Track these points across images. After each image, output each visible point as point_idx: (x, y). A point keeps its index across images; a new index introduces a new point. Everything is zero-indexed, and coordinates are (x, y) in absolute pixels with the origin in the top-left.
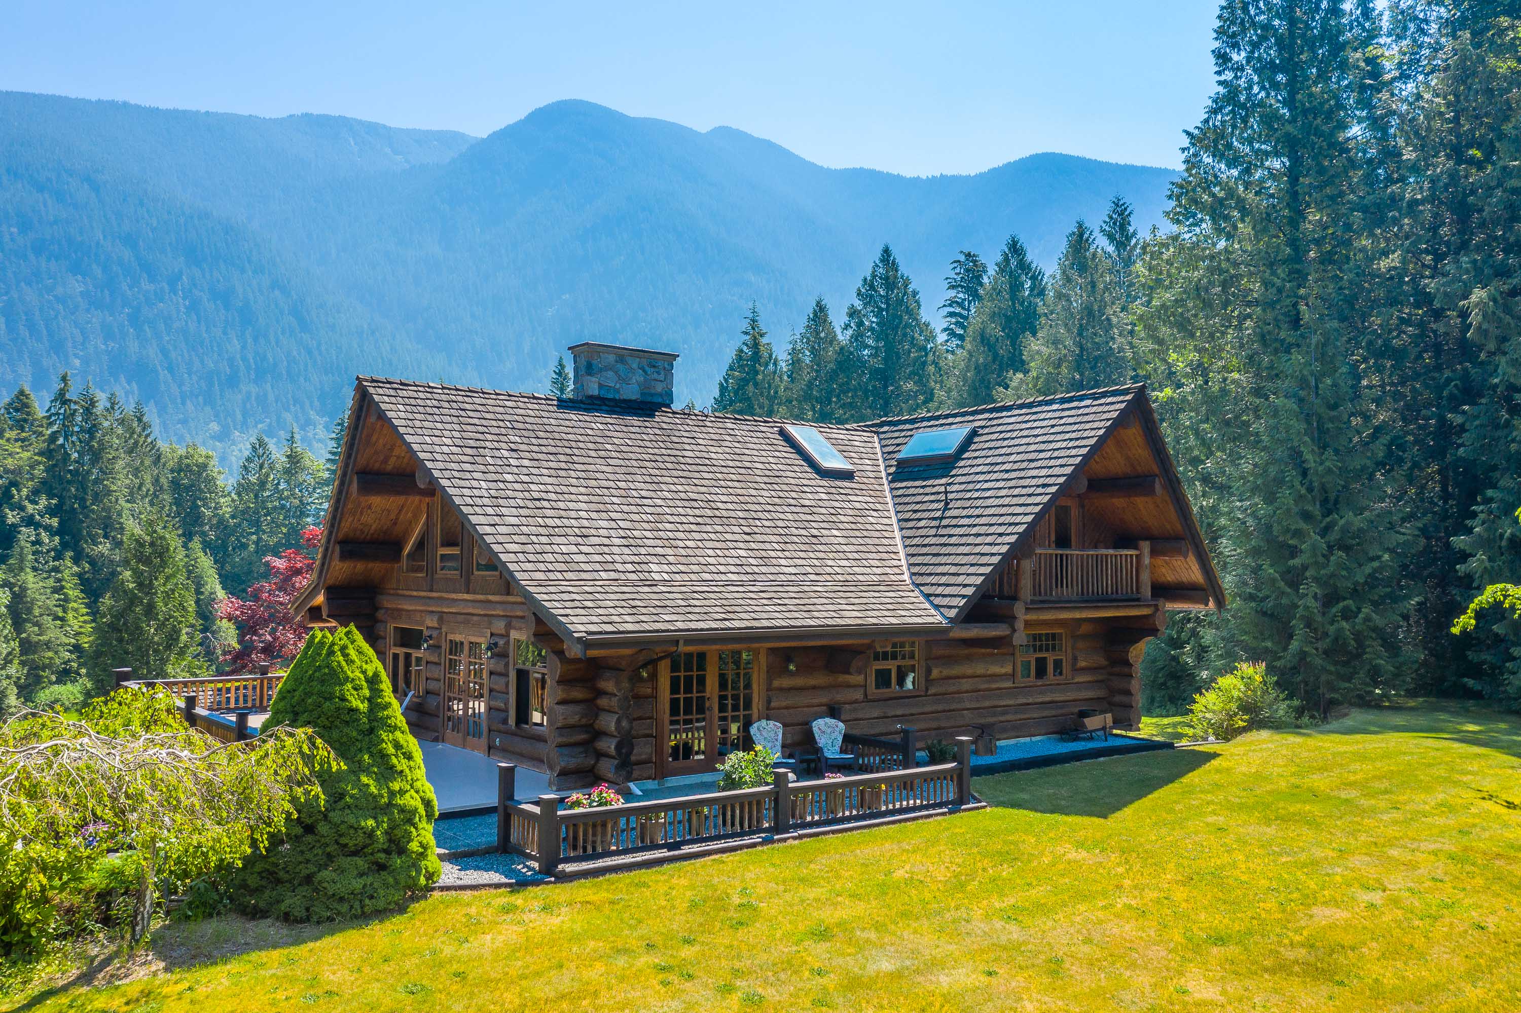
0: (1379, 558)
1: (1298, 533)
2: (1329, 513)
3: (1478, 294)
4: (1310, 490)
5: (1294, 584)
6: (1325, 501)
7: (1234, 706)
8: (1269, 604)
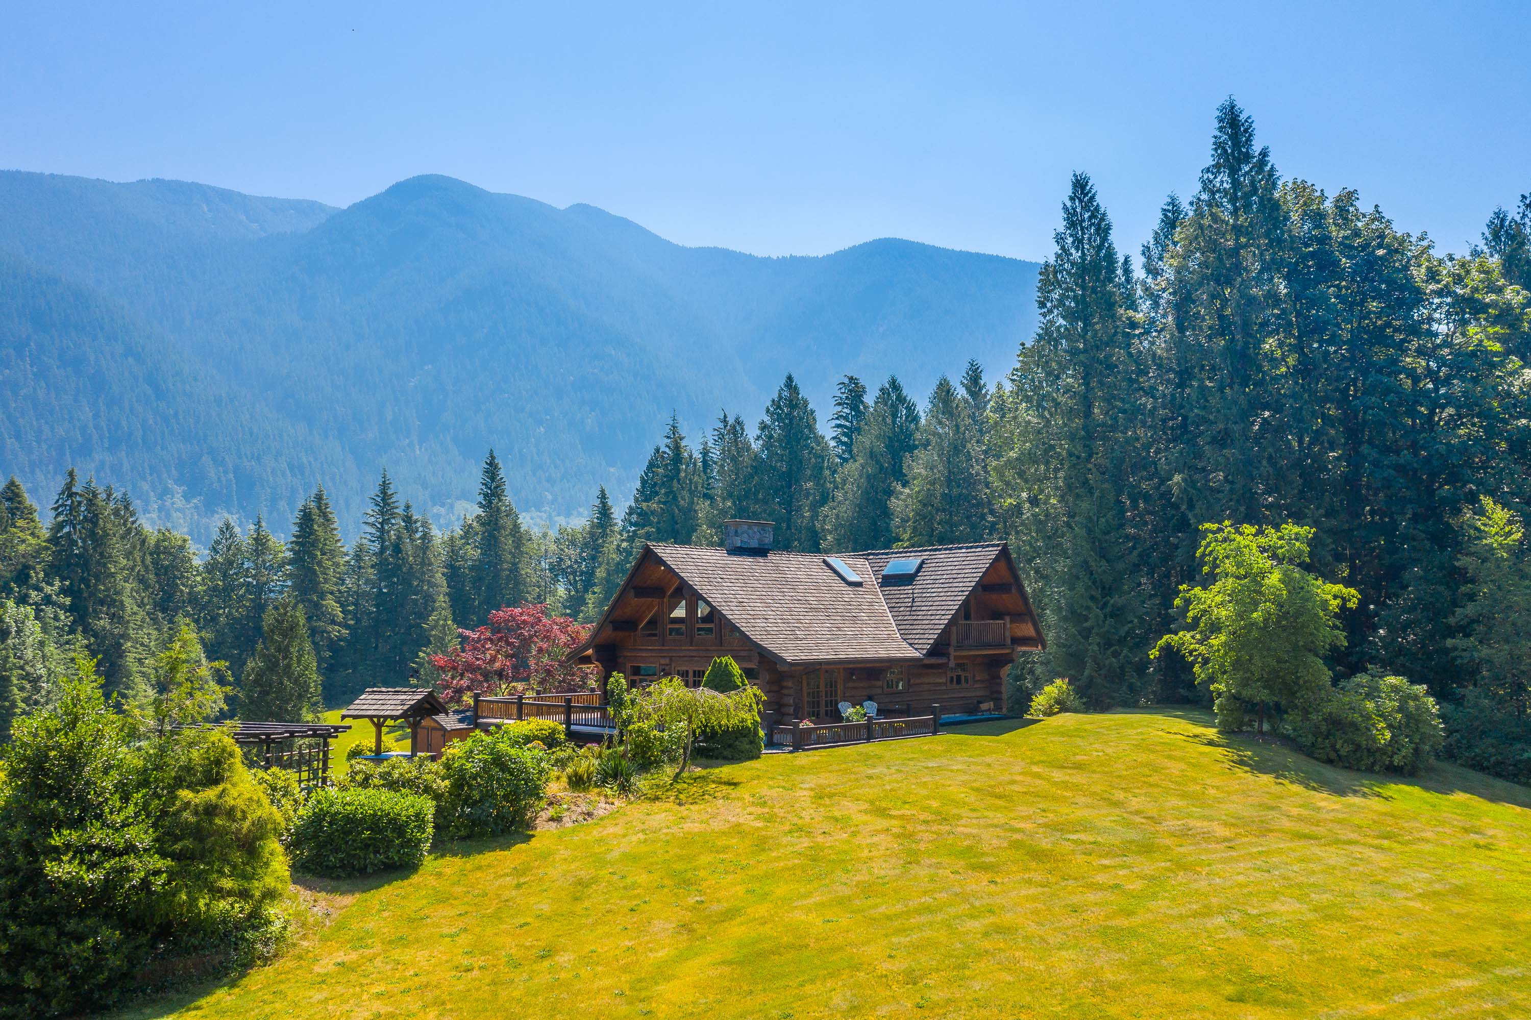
0: (1131, 622)
1: (1088, 608)
2: (1106, 595)
3: (1177, 478)
4: (1094, 582)
5: (1086, 638)
6: (1103, 588)
7: (1052, 702)
8: (1074, 649)
